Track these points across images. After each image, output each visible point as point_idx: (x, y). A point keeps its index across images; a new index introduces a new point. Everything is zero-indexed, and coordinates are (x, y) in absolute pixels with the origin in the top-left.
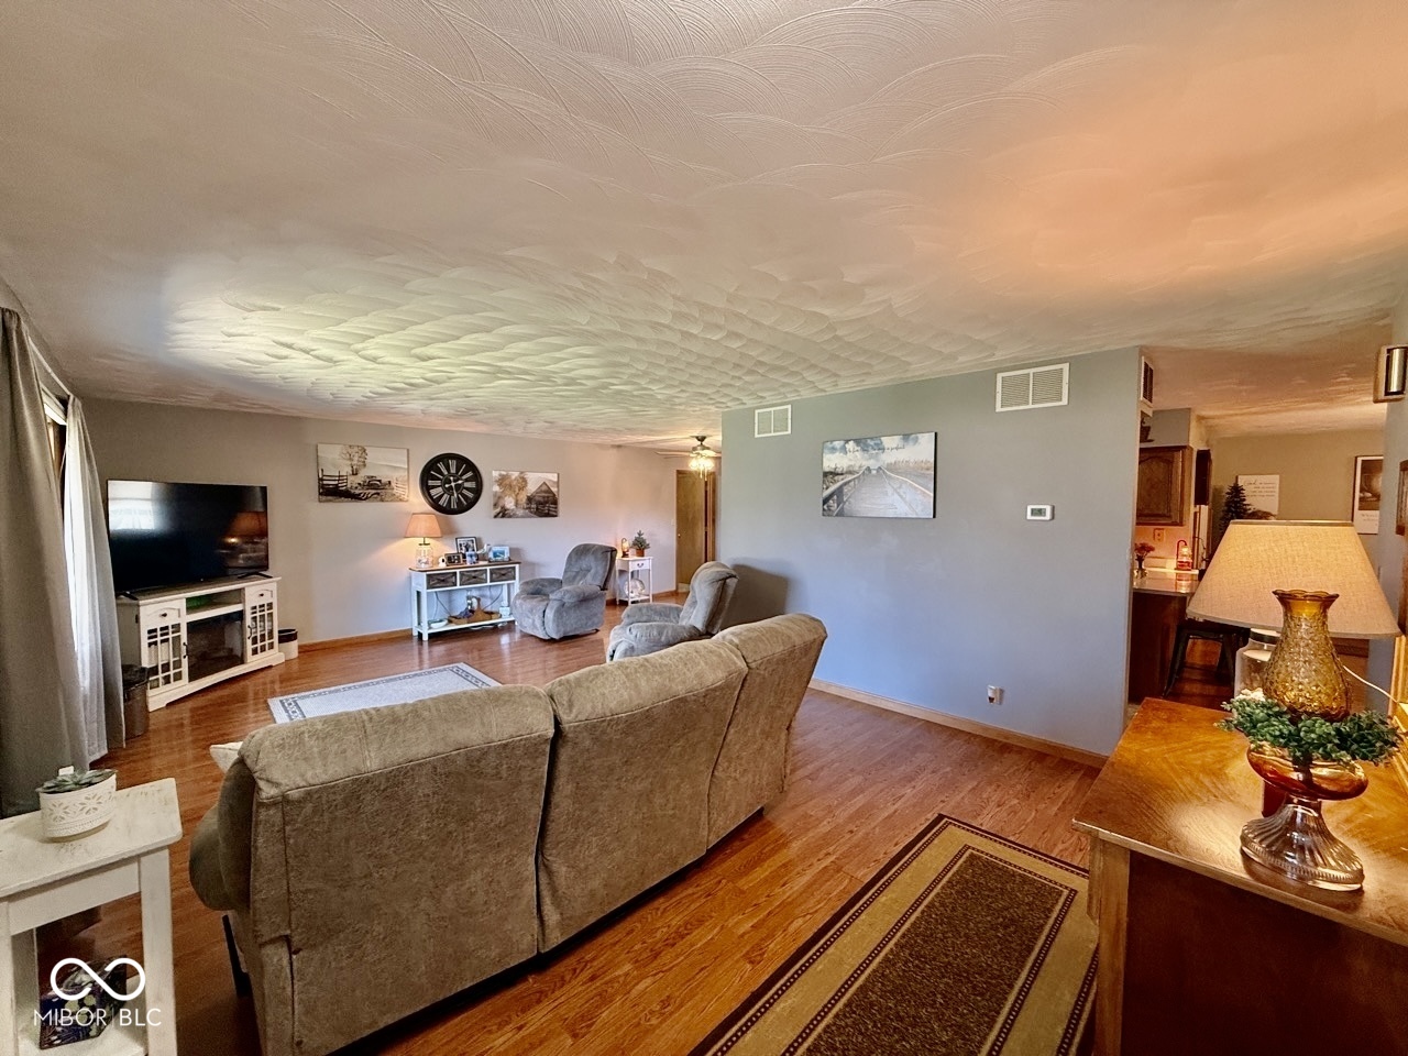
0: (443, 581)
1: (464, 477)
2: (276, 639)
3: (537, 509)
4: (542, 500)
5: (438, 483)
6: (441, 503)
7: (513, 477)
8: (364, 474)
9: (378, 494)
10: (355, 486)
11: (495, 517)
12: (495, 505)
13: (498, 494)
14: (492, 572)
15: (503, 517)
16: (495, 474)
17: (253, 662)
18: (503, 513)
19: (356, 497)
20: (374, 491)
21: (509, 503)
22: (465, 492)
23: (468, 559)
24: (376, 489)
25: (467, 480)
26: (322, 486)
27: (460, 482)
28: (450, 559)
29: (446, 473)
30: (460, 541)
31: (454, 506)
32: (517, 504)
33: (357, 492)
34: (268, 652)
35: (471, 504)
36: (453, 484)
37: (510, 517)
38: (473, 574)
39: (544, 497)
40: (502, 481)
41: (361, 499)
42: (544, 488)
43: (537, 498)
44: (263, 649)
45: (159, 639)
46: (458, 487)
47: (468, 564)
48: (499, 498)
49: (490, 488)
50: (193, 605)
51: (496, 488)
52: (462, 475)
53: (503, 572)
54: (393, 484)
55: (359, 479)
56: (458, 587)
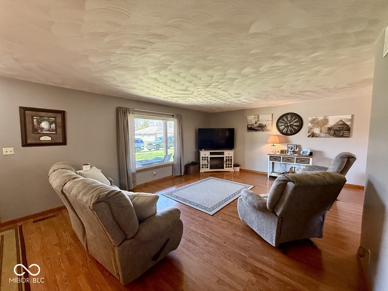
0: (276, 159)
1: (294, 121)
2: (232, 166)
3: (334, 133)
4: (338, 129)
5: (283, 124)
6: (284, 131)
7: (320, 119)
8: (258, 123)
9: (262, 129)
10: (256, 127)
11: (308, 137)
12: (309, 132)
13: (311, 127)
14: (297, 159)
15: (313, 136)
16: (310, 119)
17: (226, 169)
18: (313, 135)
19: (256, 130)
20: (261, 128)
21: (317, 131)
22: (294, 127)
23: (289, 152)
24: (262, 127)
25: (295, 122)
26: (248, 127)
27: (292, 123)
28: (282, 152)
29: (286, 120)
30: (289, 146)
31: (289, 132)
32: (321, 131)
33: (256, 129)
34: (230, 168)
35: (297, 132)
36: (289, 124)
37: (317, 137)
38: (288, 159)
39: (340, 127)
40: (313, 121)
41: (257, 131)
42: (341, 123)
43: (334, 128)
44: (229, 167)
45: (204, 159)
46: (291, 126)
47: (289, 155)
48: (311, 129)
49: (307, 125)
50: (211, 154)
51: (310, 125)
52: (293, 121)
53: (303, 160)
54: (267, 126)
55: (257, 125)
56: (281, 162)
